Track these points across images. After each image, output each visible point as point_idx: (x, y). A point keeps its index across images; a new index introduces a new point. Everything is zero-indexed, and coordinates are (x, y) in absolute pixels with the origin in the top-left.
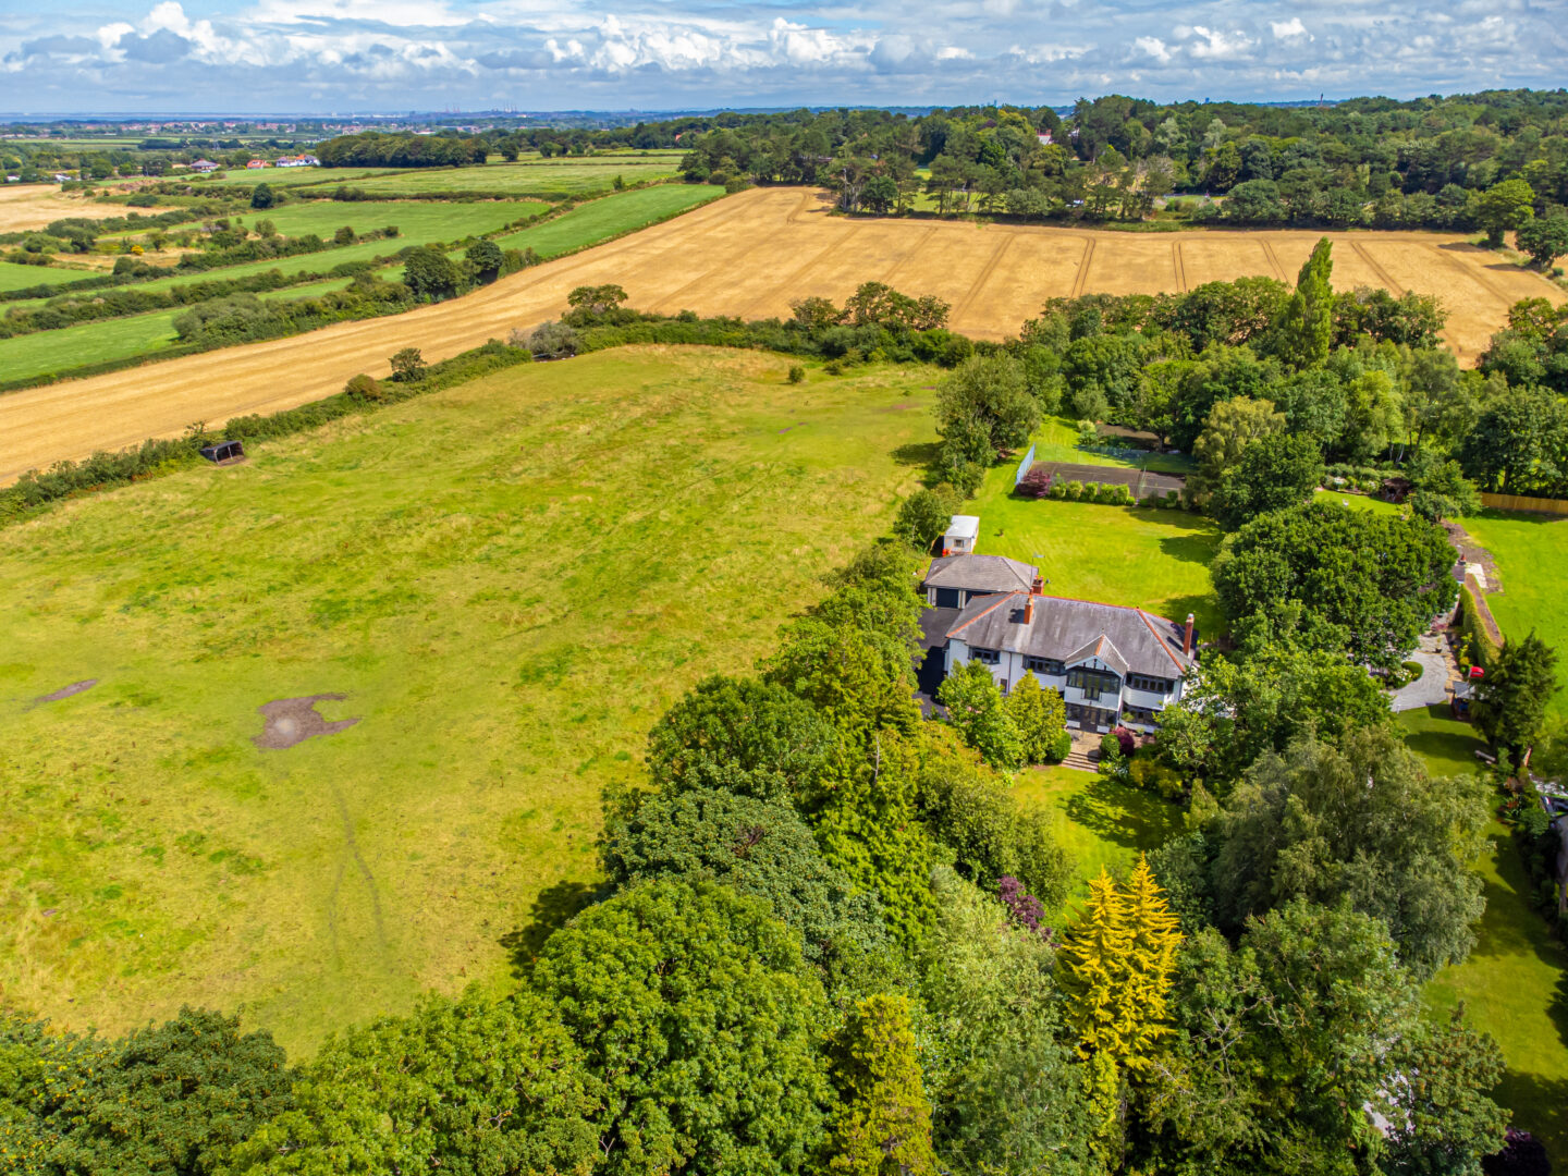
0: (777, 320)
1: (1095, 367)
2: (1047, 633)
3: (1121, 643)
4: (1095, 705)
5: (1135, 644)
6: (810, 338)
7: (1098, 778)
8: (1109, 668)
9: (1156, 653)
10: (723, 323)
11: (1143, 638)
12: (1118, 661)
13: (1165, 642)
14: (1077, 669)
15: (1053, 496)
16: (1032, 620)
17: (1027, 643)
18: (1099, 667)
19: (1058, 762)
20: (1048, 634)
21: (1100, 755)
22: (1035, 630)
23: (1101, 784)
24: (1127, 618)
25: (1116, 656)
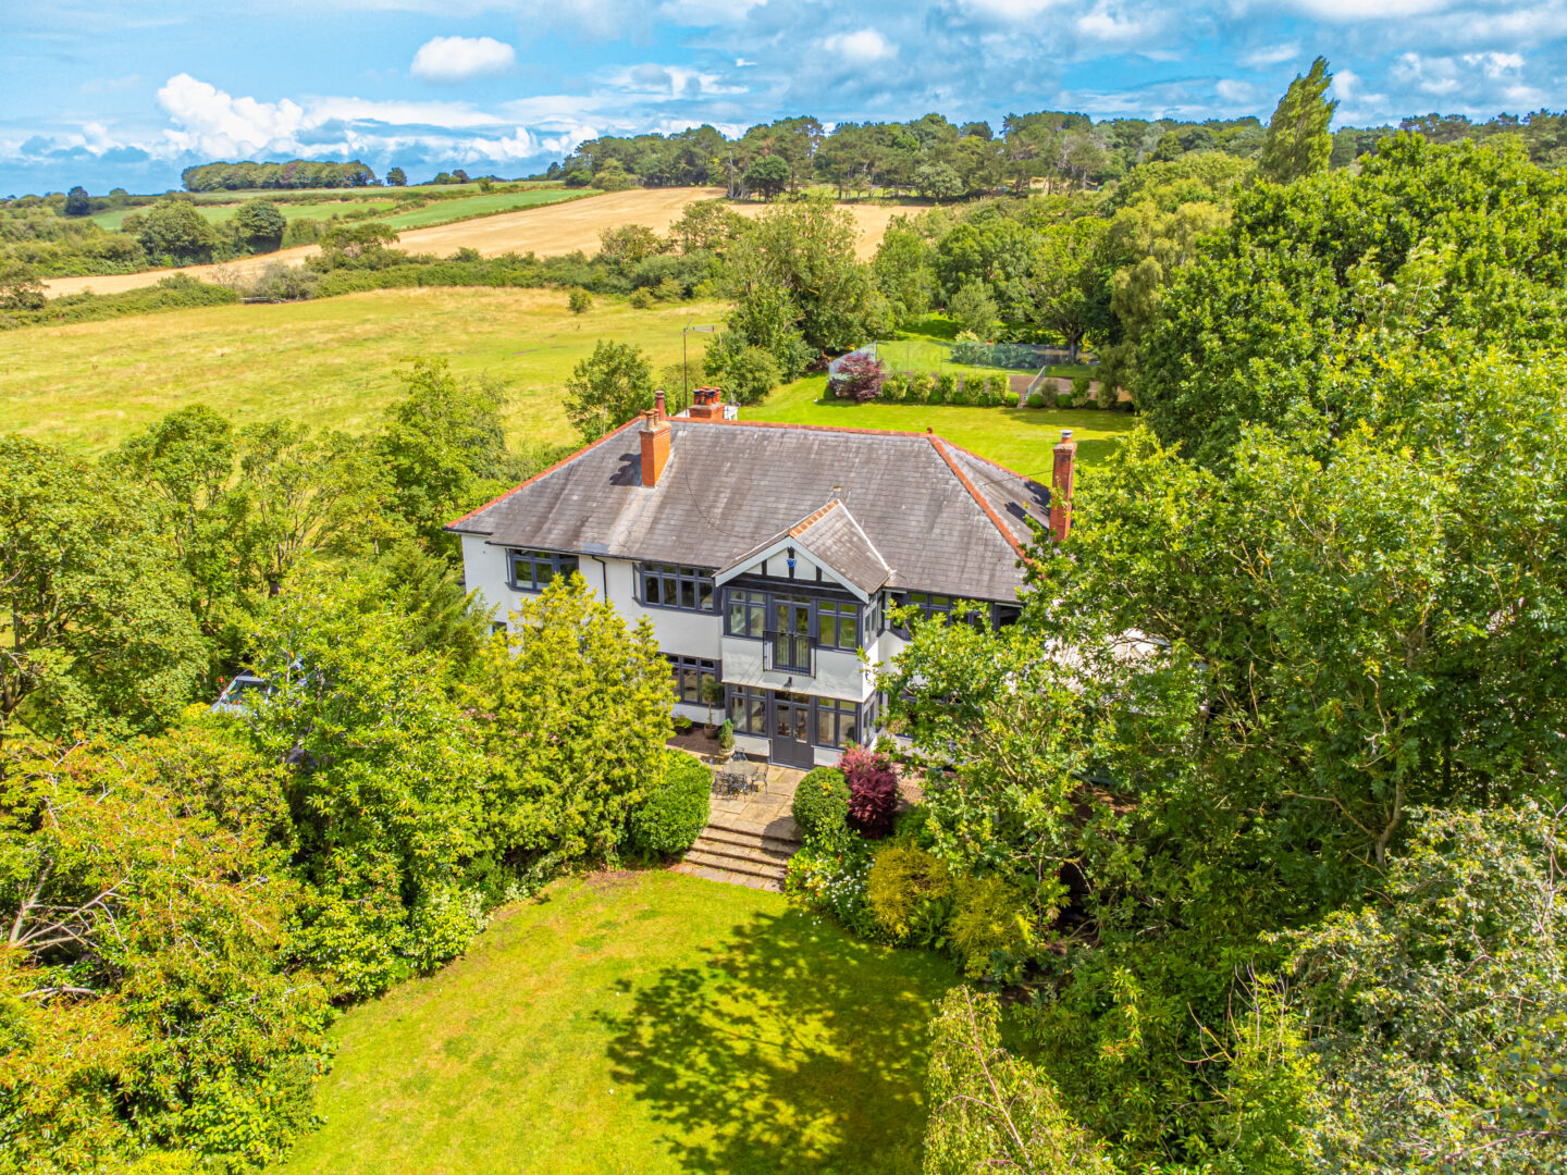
0: (580, 254)
1: (978, 258)
2: (696, 505)
3: (881, 520)
4: (800, 686)
5: (915, 521)
6: (621, 273)
7: (778, 905)
8: (830, 575)
9: (969, 536)
10: (512, 260)
11: (939, 502)
12: (862, 560)
13: (999, 513)
14: (742, 582)
15: (889, 398)
16: (663, 478)
17: (640, 532)
18: (805, 572)
19: (667, 857)
20: (698, 510)
21: (795, 834)
22: (667, 500)
23: (787, 924)
24: (903, 456)
25: (860, 547)
